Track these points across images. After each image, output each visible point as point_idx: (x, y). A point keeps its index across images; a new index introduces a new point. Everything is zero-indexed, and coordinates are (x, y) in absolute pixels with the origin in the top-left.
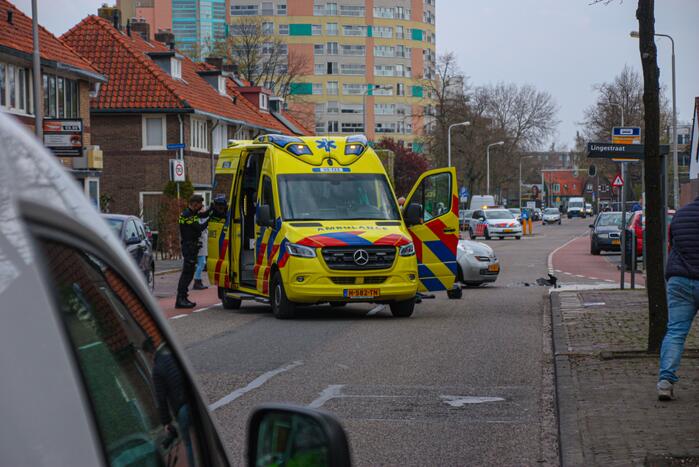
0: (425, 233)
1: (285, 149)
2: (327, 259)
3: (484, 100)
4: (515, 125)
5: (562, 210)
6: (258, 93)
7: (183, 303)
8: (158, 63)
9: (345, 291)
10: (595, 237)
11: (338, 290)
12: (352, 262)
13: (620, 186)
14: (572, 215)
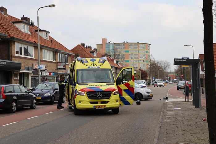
0: (123, 87)
1: (80, 61)
2: (88, 96)
3: (158, 62)
4: (164, 67)
5: (173, 81)
6: (114, 60)
7: (59, 107)
8: (91, 53)
9: (94, 106)
10: (178, 86)
11: (91, 106)
12: (97, 97)
13: (182, 77)
14: (174, 82)
